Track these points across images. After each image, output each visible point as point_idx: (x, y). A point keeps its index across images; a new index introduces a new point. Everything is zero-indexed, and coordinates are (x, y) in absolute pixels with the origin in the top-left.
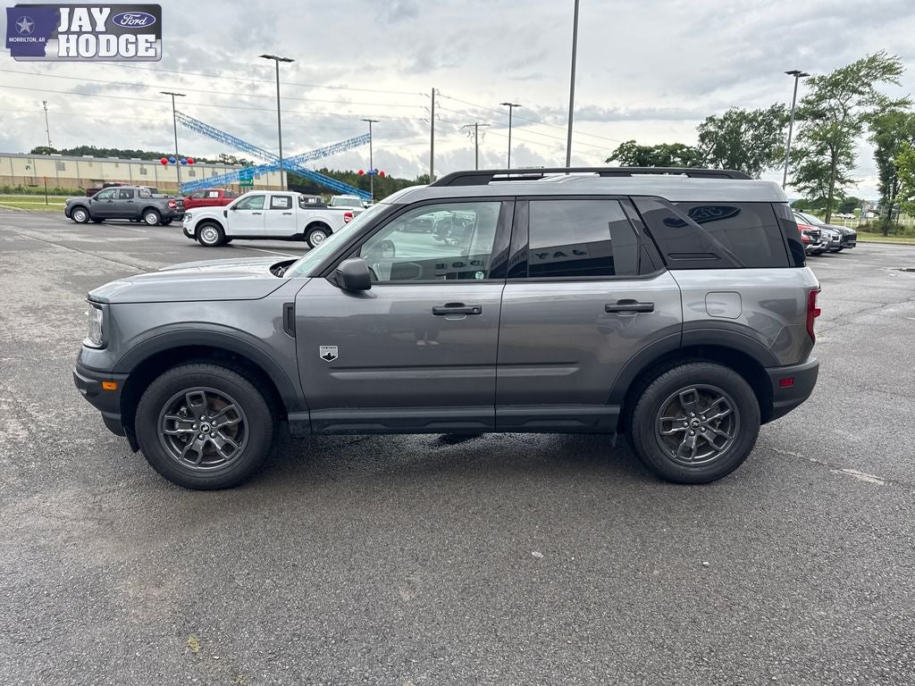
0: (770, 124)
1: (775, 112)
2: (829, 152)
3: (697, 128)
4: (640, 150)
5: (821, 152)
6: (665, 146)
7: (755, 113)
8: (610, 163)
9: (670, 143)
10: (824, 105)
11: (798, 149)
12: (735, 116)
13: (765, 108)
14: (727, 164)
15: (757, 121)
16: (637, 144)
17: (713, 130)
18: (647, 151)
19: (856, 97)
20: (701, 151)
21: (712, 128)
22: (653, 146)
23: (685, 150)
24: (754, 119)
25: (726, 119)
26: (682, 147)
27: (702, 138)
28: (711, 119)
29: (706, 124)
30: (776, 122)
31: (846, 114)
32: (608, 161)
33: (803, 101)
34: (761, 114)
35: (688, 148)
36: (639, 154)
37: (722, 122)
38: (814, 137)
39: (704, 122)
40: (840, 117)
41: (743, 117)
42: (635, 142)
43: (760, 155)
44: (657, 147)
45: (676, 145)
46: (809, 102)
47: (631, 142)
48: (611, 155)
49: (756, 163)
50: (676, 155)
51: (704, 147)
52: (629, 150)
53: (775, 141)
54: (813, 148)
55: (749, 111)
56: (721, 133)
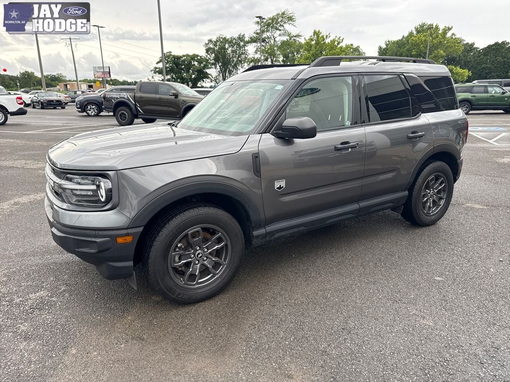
0: (239, 45)
1: (241, 38)
2: (269, 60)
3: (204, 46)
4: (174, 57)
5: (266, 60)
6: (188, 55)
7: (231, 38)
8: (159, 64)
9: (191, 54)
10: (265, 35)
11: (256, 58)
12: (222, 40)
13: (236, 36)
14: (221, 66)
15: (233, 43)
16: (172, 54)
17: (212, 47)
18: (179, 58)
19: (278, 32)
20: (207, 58)
21: (212, 46)
22: (181, 55)
23: (199, 58)
24: (231, 42)
25: (217, 41)
26: (197, 56)
27: (207, 51)
28: (210, 41)
29: (208, 44)
30: (242, 44)
31: (275, 41)
32: (157, 63)
33: (255, 33)
34: (234, 39)
35: (200, 57)
36: (175, 59)
37: (216, 42)
38: (263, 52)
39: (207, 42)
40: (272, 42)
41: (225, 40)
42: (171, 52)
43: (237, 61)
44: (184, 56)
45: (194, 54)
46: (257, 34)
47: (169, 52)
48: (159, 60)
49: (235, 65)
50: (194, 60)
51: (208, 56)
52: (168, 57)
53: (243, 54)
54: (263, 58)
55: (228, 37)
56: (217, 48)
